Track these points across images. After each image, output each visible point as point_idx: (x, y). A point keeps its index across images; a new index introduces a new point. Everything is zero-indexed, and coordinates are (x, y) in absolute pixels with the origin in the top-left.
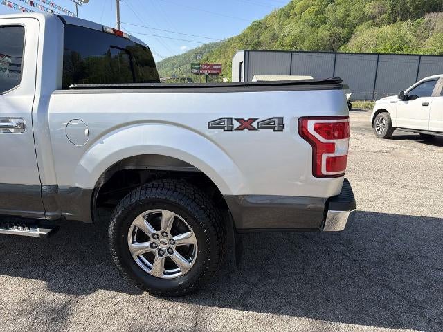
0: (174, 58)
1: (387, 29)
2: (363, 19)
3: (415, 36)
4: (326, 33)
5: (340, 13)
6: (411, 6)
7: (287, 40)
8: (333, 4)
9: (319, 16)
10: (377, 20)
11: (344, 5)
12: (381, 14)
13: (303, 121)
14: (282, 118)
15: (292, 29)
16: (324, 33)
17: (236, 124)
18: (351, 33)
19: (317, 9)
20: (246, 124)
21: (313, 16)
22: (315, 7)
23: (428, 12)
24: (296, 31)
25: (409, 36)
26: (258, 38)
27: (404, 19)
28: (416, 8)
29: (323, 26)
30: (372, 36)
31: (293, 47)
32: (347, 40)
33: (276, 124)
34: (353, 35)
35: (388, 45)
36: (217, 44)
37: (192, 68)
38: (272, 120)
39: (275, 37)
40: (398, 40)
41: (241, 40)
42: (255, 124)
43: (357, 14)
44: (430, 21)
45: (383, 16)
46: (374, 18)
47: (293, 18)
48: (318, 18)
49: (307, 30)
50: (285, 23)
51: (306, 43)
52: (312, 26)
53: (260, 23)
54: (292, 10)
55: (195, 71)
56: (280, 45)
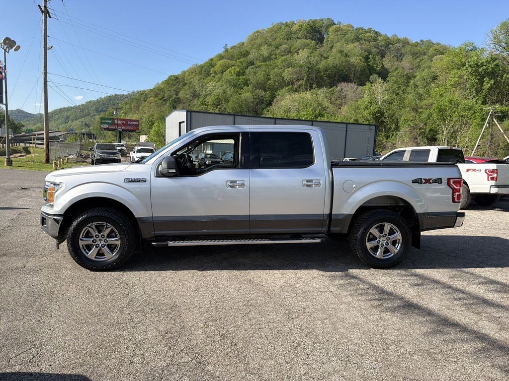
0: (69, 109)
1: (308, 95)
2: (283, 84)
3: (331, 103)
4: (249, 95)
5: (260, 76)
6: (324, 74)
7: (209, 100)
8: (253, 66)
9: (241, 77)
10: (295, 86)
11: (264, 69)
12: (298, 80)
13: (449, 180)
14: (441, 179)
15: (214, 88)
16: (247, 95)
17: (424, 181)
18: (273, 97)
19: (238, 70)
20: (428, 181)
21: (234, 77)
22: (236, 67)
23: (339, 81)
24: (218, 91)
25: (326, 103)
26: (177, 94)
27: (320, 86)
28: (329, 76)
29: (245, 88)
30: (294, 101)
31: (217, 107)
32: (270, 104)
33: (439, 181)
34: (275, 99)
35: (310, 110)
36: (123, 96)
37: (102, 123)
38: (438, 179)
39: (196, 95)
40: (318, 106)
41: (157, 95)
42: (431, 181)
43: (277, 79)
44: (342, 89)
45: (301, 82)
46: (293, 83)
47: (214, 76)
48: (239, 79)
49: (230, 90)
50: (206, 81)
51: (230, 103)
52: (235, 86)
53: (177, 78)
54: (212, 69)
55: (106, 126)
56: (203, 104)
